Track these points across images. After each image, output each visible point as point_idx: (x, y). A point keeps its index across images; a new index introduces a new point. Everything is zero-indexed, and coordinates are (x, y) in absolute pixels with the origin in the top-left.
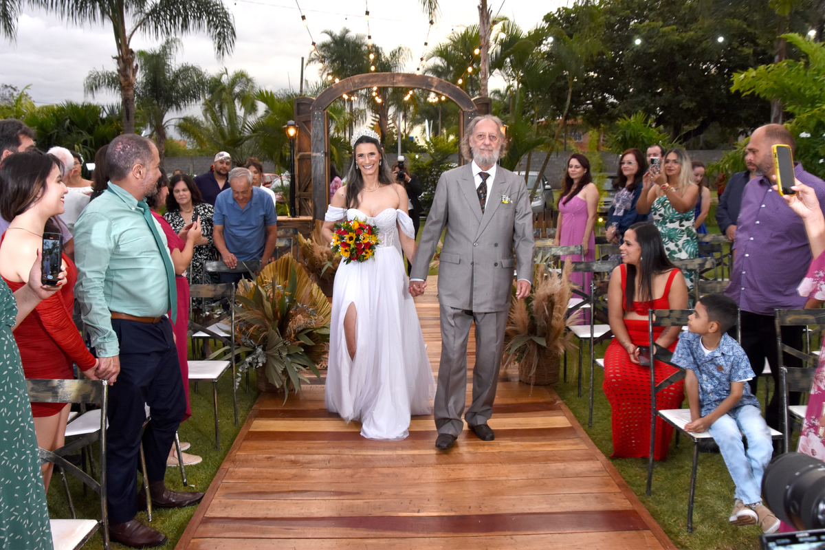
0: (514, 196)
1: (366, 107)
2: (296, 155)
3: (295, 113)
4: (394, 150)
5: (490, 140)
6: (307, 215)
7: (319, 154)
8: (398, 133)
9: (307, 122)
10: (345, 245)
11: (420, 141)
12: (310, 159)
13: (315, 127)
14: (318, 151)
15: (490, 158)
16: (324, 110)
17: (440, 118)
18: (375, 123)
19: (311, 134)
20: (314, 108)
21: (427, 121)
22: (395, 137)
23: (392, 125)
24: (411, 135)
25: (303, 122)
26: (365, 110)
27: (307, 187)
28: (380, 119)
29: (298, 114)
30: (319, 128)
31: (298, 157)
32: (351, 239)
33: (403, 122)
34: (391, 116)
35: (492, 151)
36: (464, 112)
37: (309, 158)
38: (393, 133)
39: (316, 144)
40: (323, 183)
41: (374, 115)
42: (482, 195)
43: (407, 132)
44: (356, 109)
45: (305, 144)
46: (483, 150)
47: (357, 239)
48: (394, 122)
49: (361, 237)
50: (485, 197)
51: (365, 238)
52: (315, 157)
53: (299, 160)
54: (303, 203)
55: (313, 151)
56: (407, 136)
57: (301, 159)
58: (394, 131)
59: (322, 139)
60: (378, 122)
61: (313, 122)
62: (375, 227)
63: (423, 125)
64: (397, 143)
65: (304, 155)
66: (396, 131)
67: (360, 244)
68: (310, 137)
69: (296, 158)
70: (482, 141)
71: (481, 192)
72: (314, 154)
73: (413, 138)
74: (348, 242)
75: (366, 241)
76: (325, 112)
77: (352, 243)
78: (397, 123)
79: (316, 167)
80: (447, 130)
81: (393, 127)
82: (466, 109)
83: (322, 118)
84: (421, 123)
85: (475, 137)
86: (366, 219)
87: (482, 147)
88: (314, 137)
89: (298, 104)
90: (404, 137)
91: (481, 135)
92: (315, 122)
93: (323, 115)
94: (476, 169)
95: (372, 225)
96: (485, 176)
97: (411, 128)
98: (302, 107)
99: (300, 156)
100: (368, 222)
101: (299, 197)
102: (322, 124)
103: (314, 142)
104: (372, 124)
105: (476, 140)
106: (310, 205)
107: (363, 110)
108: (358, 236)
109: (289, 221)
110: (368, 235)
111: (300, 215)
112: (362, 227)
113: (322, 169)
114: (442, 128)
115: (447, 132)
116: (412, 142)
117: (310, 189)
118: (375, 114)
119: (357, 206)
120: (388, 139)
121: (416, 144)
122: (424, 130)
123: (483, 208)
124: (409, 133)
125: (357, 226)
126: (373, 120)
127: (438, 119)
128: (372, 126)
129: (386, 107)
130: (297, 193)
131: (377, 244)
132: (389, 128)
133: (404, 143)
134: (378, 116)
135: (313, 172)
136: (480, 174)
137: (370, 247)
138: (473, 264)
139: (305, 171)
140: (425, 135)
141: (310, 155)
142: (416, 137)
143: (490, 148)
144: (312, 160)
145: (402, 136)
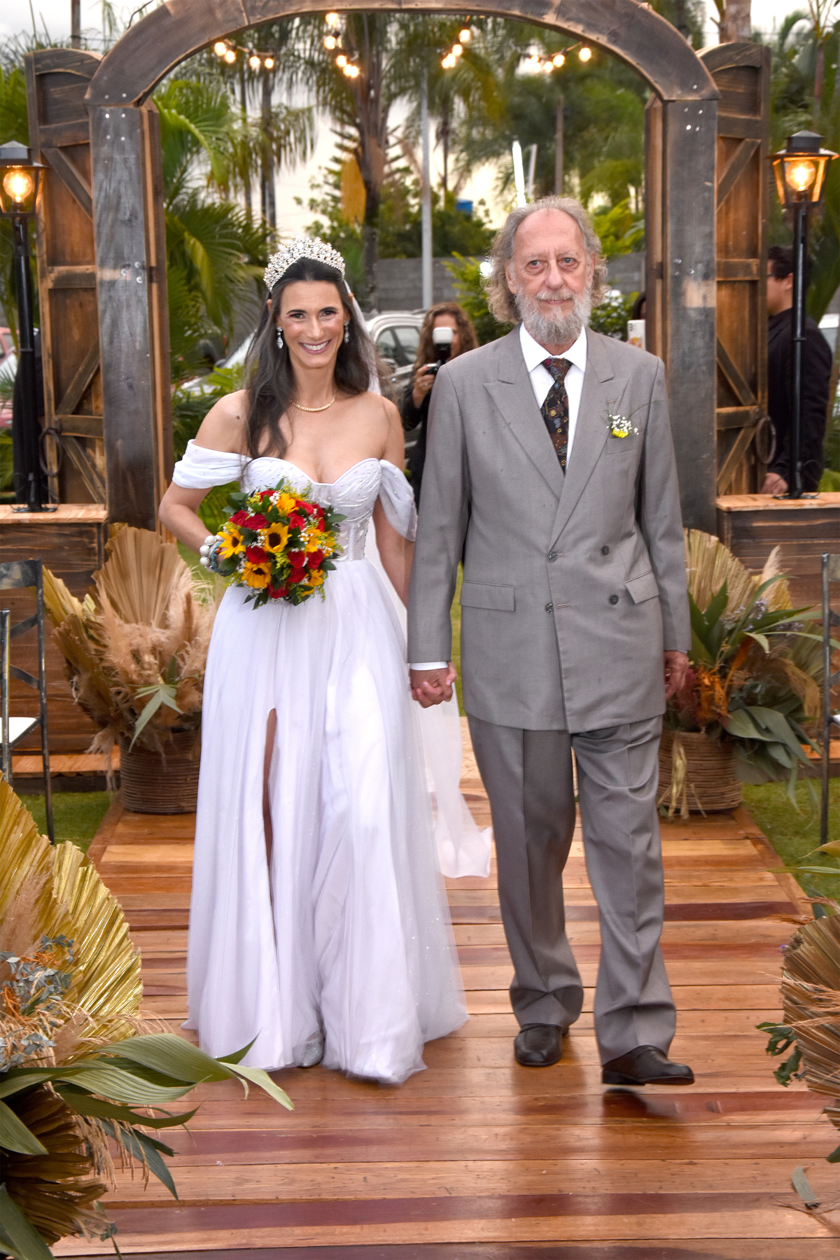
0: (640, 415)
1: (313, 102)
2: (43, 275)
3: (32, 113)
4: (410, 247)
5: (562, 270)
6: (87, 500)
7: (124, 275)
8: (422, 188)
9: (77, 151)
10: (256, 555)
11: (493, 215)
12: (93, 290)
13: (107, 169)
14: (120, 262)
15: (568, 321)
16: (139, 103)
17: (559, 136)
18: (345, 156)
19: (94, 194)
20: (98, 95)
21: (517, 147)
22: (413, 201)
23: (402, 163)
24: (464, 196)
25: (64, 149)
26: (310, 110)
27: (86, 396)
28: (362, 144)
29: (44, 117)
30: (121, 173)
31: (49, 284)
32: (274, 540)
33: (440, 151)
34: (399, 133)
35: (570, 299)
36: (665, 103)
37: (89, 286)
38: (407, 191)
39: (111, 238)
40: (145, 383)
41: (338, 128)
42: (557, 422)
43: (451, 186)
44: (280, 105)
45: (74, 237)
46: (547, 301)
47: (293, 542)
48: (408, 152)
49: (304, 536)
50: (565, 426)
51: (311, 539)
52: (112, 283)
53: (52, 292)
54: (72, 455)
55: (103, 265)
56: (450, 198)
57: (61, 291)
58: (408, 181)
59: (134, 215)
60: (355, 152)
61: (100, 151)
62: (330, 509)
63: (505, 159)
64: (418, 225)
65: (69, 278)
66: (416, 182)
67: (300, 555)
68: (87, 204)
69: (43, 287)
70: (541, 278)
71: (553, 413)
72: (107, 274)
73: (468, 205)
74: (267, 548)
75: (313, 549)
76: (144, 109)
77: (277, 550)
78: (419, 153)
79: (115, 324)
80: (582, 176)
81: (406, 171)
82: (675, 94)
83: (130, 137)
84: (497, 154)
85: (521, 267)
86: (309, 489)
87: (544, 295)
88: (106, 208)
89: (41, 78)
90: (441, 204)
91: (533, 263)
92: (105, 149)
93: (135, 123)
94: (533, 352)
95: (324, 503)
96: (558, 368)
97: (466, 171)
98: (56, 92)
99: (58, 281)
100: (312, 498)
101: (58, 432)
102: (132, 158)
103: (105, 230)
104: (337, 160)
105: (525, 275)
106: (100, 461)
107: (303, 111)
108: (295, 531)
109: (18, 526)
110: (318, 532)
111: (63, 500)
112: (300, 512)
113: (139, 330)
114: (567, 169)
115: (582, 185)
116: (468, 217)
117: (98, 404)
118: (343, 123)
119: (280, 448)
120: (391, 209)
121: (480, 224)
122: (508, 179)
123: (562, 458)
124: (457, 188)
125: (289, 506)
126: (341, 147)
127: (552, 140)
128: (337, 167)
129: (383, 101)
130: (51, 417)
131: (335, 556)
132: (392, 173)
133: (441, 222)
134: (353, 131)
135: (104, 340)
136: (546, 364)
137: (321, 562)
138: (549, 608)
139: (76, 334)
140: (508, 196)
141: (92, 276)
142: (482, 203)
143: (565, 293)
144: (102, 296)
145: (435, 199)
